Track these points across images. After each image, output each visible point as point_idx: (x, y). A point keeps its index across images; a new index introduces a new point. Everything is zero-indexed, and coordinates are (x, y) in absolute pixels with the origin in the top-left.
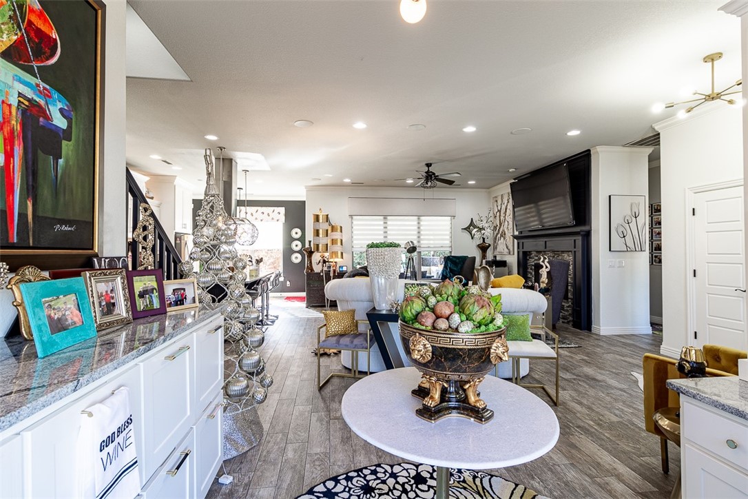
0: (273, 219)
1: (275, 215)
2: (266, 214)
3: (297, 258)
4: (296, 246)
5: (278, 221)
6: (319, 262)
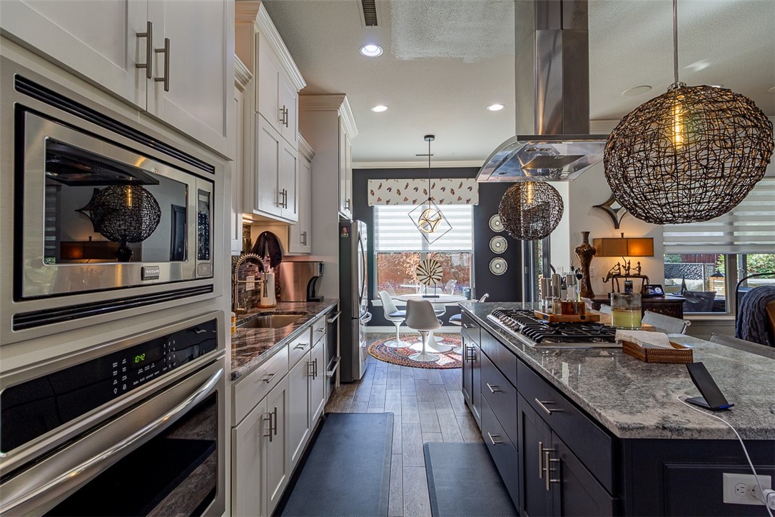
0: (460, 199)
1: (464, 192)
2: (448, 190)
3: (499, 267)
4: (499, 245)
5: (468, 201)
6: (610, 276)
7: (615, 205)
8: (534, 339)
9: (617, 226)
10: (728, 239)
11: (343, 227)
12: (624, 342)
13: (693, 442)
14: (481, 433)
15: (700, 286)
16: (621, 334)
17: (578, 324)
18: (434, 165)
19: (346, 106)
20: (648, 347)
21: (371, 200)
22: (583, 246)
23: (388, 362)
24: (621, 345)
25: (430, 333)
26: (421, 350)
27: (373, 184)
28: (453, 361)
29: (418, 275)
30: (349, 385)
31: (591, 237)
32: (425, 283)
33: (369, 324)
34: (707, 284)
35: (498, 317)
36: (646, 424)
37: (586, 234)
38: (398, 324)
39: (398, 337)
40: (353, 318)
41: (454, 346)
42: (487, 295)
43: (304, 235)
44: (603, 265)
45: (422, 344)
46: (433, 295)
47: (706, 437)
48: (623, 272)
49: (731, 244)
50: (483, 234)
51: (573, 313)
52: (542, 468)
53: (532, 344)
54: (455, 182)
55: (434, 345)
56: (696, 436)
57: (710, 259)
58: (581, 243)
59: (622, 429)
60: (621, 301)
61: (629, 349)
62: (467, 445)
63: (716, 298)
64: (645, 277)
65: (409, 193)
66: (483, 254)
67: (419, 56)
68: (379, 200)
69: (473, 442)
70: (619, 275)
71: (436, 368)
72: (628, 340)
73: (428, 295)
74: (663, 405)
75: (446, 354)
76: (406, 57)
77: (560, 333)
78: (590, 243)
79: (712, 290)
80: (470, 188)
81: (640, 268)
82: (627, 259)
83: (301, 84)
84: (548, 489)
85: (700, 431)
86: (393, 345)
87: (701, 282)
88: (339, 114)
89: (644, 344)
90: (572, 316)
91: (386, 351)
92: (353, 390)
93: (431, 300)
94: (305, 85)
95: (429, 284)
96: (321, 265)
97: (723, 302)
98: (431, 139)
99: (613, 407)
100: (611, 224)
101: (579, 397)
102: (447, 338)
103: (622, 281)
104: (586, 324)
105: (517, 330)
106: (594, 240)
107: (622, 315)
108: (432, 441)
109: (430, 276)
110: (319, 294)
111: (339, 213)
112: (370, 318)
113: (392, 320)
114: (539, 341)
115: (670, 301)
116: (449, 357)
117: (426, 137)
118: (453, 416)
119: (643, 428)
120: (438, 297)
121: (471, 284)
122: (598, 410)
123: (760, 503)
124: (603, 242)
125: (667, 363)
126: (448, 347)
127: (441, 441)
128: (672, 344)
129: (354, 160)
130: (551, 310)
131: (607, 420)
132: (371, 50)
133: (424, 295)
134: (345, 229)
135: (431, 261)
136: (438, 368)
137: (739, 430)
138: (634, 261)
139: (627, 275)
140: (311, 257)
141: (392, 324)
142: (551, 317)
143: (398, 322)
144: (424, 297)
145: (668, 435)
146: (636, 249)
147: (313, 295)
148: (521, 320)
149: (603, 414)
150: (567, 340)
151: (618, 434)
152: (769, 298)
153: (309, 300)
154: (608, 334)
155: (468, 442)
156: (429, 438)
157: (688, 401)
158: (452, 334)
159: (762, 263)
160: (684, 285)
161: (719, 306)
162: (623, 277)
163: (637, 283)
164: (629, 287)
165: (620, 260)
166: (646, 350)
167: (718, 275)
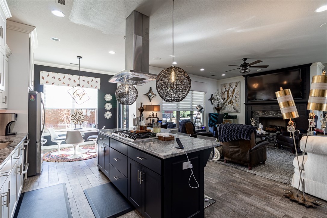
0: (92, 86)
1: (94, 83)
2: (86, 82)
3: (108, 115)
4: (108, 106)
5: (96, 87)
6: (148, 118)
7: (150, 94)
8: (133, 139)
9: (150, 101)
10: (177, 107)
11: (31, 95)
12: (159, 136)
13: (178, 156)
14: (109, 179)
15: (169, 120)
16: (158, 134)
17: (145, 133)
18: (81, 70)
19: (34, 33)
20: (165, 137)
21: (42, 82)
22: (141, 108)
23: (55, 162)
24: (158, 137)
25: (78, 146)
26: (74, 154)
27: (43, 74)
28: (89, 156)
29: (71, 119)
30: (34, 177)
31: (143, 105)
32: (75, 123)
33: (44, 145)
34: (171, 120)
35: (117, 134)
36: (169, 154)
37: (142, 103)
38: (59, 144)
39: (59, 149)
40: (37, 142)
41: (89, 149)
42: (105, 127)
43: (5, 98)
44: (147, 114)
45: (74, 151)
46: (80, 128)
47: (180, 154)
48: (152, 117)
49: (178, 108)
50: (102, 102)
51: (143, 130)
52: (139, 178)
53: (133, 140)
54: (90, 79)
55: (80, 150)
56: (179, 155)
57: (171, 112)
58: (140, 107)
59: (165, 156)
60: (155, 125)
61: (160, 138)
62: (103, 185)
63: (174, 124)
64: (158, 118)
65: (66, 80)
66: (102, 110)
67: (83, 24)
68: (47, 82)
69: (105, 183)
70: (151, 117)
71: (82, 160)
72: (160, 135)
73: (76, 128)
74: (171, 149)
75: (86, 153)
76: (76, 22)
77: (141, 136)
78: (143, 107)
79: (172, 122)
80: (97, 82)
81: (157, 115)
82: (153, 112)
83: (9, 15)
84: (141, 183)
85: (179, 153)
86: (56, 154)
87: (170, 119)
88: (30, 36)
89: (164, 136)
90: (143, 131)
91: (52, 157)
92: (37, 179)
93: (79, 130)
94: (11, 16)
95: (77, 123)
96: (16, 115)
97: (175, 125)
98: (80, 58)
99: (161, 152)
100: (149, 101)
101: (152, 152)
102: (85, 147)
103: (152, 119)
104: (147, 132)
105: (126, 137)
106: (144, 105)
107: (156, 129)
108: (87, 188)
109: (78, 120)
110: (13, 131)
111: (29, 88)
112: (46, 142)
113: (56, 141)
114: (135, 139)
115: (164, 125)
116: (88, 154)
117: (78, 57)
118: (94, 176)
119: (169, 155)
120: (82, 129)
121: (96, 123)
122: (158, 154)
123: (189, 168)
124: (146, 107)
125: (169, 140)
126: (86, 151)
127: (91, 187)
128: (170, 135)
129: (35, 60)
130: (137, 129)
131: (160, 155)
132: (58, 13)
133: (75, 128)
134: (33, 96)
135: (78, 113)
136: (83, 160)
137: (186, 151)
138: (155, 113)
139: (153, 117)
140: (7, 110)
141: (55, 144)
142: (137, 131)
143: (59, 142)
144: (74, 129)
145: (174, 156)
146: (156, 109)
147: (10, 132)
148: (127, 134)
149: (159, 154)
150: (142, 138)
151: (163, 158)
152: (185, 123)
153: (7, 134)
154: (154, 135)
155: (103, 184)
156: (85, 188)
157: (176, 148)
158: (87, 145)
159: (182, 113)
160: (166, 120)
161: (174, 126)
162: (152, 118)
163: (156, 120)
164: (153, 121)
165: (151, 112)
166: (165, 138)
167: (174, 117)
